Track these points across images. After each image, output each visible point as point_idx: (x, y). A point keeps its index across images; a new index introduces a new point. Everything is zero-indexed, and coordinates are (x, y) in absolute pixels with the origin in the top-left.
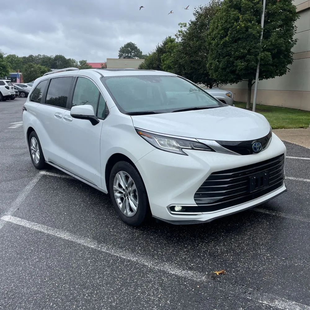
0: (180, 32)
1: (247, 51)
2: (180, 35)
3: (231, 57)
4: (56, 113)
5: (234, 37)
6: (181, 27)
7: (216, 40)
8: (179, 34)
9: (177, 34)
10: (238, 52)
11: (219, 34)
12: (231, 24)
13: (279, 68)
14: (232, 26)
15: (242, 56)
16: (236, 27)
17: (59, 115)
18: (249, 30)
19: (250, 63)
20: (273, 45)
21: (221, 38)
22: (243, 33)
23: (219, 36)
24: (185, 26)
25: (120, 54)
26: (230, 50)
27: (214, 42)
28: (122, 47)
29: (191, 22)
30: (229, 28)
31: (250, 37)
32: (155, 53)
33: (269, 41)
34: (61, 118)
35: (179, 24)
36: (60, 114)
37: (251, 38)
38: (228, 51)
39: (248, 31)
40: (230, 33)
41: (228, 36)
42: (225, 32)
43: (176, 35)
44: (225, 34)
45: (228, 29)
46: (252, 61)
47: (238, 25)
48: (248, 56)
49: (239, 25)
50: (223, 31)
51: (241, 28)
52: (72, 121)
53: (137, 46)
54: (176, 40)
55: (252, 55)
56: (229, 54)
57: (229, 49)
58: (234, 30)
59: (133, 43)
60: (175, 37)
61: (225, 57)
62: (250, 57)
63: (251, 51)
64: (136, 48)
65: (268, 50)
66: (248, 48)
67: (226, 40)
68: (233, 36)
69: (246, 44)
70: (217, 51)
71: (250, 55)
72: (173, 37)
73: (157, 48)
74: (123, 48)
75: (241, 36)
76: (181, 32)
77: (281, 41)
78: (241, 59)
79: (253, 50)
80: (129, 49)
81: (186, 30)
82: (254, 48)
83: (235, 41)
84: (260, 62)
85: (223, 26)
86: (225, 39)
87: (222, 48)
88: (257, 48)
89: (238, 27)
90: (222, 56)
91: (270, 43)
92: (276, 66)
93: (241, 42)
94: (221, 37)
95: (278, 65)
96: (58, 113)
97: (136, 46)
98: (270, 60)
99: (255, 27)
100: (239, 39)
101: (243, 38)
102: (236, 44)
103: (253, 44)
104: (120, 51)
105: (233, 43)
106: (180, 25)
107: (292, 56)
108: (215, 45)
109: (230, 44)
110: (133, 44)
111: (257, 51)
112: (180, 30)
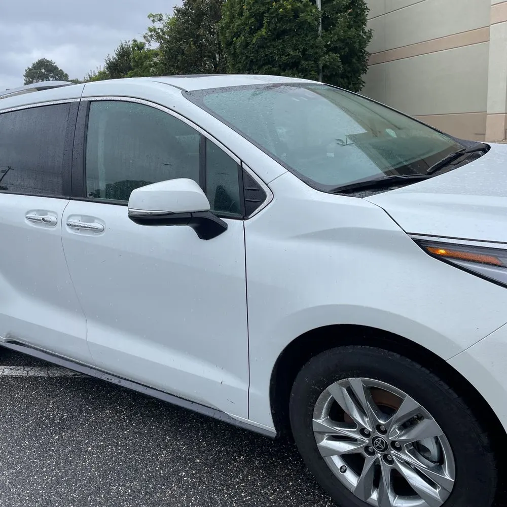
0: (151, 32)
1: (300, 53)
2: (151, 36)
3: (273, 67)
4: (28, 213)
5: (275, 29)
6: (154, 21)
7: (242, 36)
8: (150, 34)
9: (146, 34)
10: (286, 56)
11: (246, 25)
12: (267, 6)
13: (352, 81)
14: (269, 9)
15: (292, 62)
16: (277, 10)
17: (47, 218)
18: (301, 15)
19: (309, 74)
20: (342, 41)
21: (252, 32)
22: (290, 21)
23: (247, 28)
24: (161, 19)
25: (26, 81)
26: (271, 53)
27: (239, 41)
28: (29, 68)
29: (177, 10)
30: (264, 12)
31: (303, 27)
32: (104, 73)
33: (335, 34)
34: (54, 224)
35: (149, 17)
36: (47, 215)
37: (305, 29)
38: (266, 55)
39: (298, 17)
40: (267, 22)
41: (264, 27)
42: (257, 20)
43: (145, 37)
44: (258, 24)
45: (262, 15)
46: (311, 71)
47: (279, 7)
48: (303, 62)
49: (281, 6)
50: (253, 19)
51: (286, 12)
52: (101, 231)
53: (58, 66)
54: (147, 47)
55: (310, 60)
56: (269, 60)
57: (268, 51)
58: (274, 17)
59: (48, 59)
60: (143, 41)
61: (262, 67)
62: (307, 63)
63: (306, 52)
64: (56, 68)
65: (335, 50)
66: (301, 47)
67: (262, 36)
68: (272, 26)
69: (297, 41)
70: (247, 57)
71: (306, 60)
72: (140, 40)
73: (107, 63)
74: (30, 70)
75: (287, 26)
76: (154, 30)
77: (353, 34)
78: (291, 68)
79: (311, 51)
80: (43, 71)
81: (162, 26)
82: (312, 47)
83: (278, 36)
84: (323, 71)
85: (252, 10)
86: (259, 32)
87: (256, 51)
88: (317, 47)
89: (281, 10)
90: (257, 64)
91: (336, 37)
92: (348, 77)
93: (288, 38)
94: (250, 30)
95: (349, 75)
96: (38, 211)
97: (55, 65)
98: (338, 67)
99: (309, 9)
100: (284, 32)
101: (290, 30)
102: (281, 41)
103: (309, 40)
104: (26, 76)
105: (274, 40)
106: (152, 19)
107: (367, 60)
108: (240, 46)
109: (270, 41)
110: (48, 61)
111: (317, 53)
112: (151, 27)
